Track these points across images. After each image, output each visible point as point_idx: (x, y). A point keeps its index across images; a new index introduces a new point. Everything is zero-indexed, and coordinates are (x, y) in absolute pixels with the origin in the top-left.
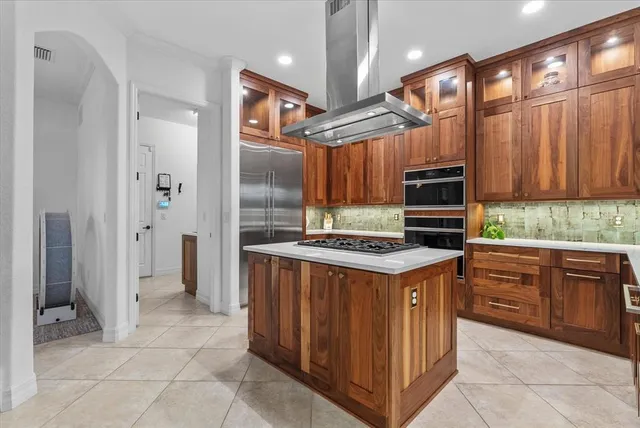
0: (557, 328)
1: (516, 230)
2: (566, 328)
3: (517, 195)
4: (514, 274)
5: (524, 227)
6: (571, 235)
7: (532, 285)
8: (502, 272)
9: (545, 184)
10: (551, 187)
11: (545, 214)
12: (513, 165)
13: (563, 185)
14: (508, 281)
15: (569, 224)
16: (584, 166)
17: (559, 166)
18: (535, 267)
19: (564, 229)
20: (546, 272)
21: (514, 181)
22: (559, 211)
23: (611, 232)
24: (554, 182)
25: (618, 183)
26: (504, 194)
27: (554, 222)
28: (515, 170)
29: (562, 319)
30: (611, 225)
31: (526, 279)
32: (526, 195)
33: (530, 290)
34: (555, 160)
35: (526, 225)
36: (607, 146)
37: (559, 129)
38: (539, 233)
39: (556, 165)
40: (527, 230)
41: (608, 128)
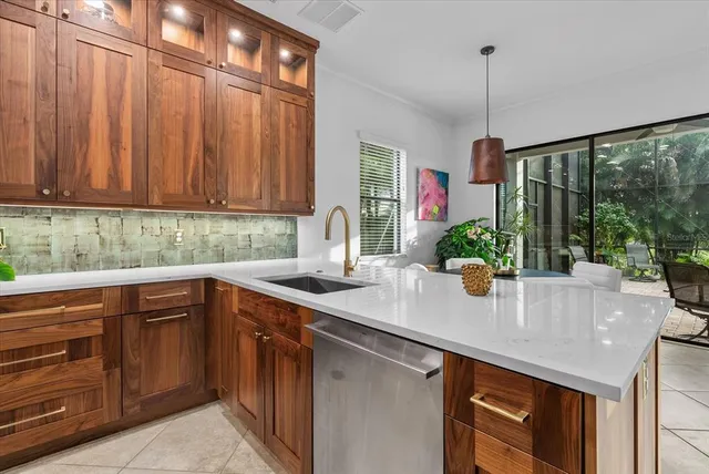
0: (131, 411)
1: (33, 259)
2: (144, 404)
3: (46, 192)
4: (52, 347)
5: (49, 253)
6: (127, 259)
7: (89, 356)
8: (23, 352)
9: (100, 179)
10: (109, 186)
11: (88, 230)
12: (38, 133)
13: (127, 185)
14: (39, 365)
15: (124, 244)
16: (154, 162)
17: (122, 151)
18: (95, 322)
19: (117, 251)
20: (113, 325)
21: (39, 164)
22: (109, 224)
23: (172, 252)
24: (114, 177)
25: (190, 191)
26: (18, 187)
27: (103, 242)
28: (41, 142)
29: (137, 393)
30: (172, 244)
31: (77, 349)
32: (67, 193)
33: (86, 366)
34: (115, 143)
35: (54, 248)
36: (180, 141)
37: (122, 96)
38: (78, 261)
39: (118, 152)
40: (56, 256)
41: (180, 118)
